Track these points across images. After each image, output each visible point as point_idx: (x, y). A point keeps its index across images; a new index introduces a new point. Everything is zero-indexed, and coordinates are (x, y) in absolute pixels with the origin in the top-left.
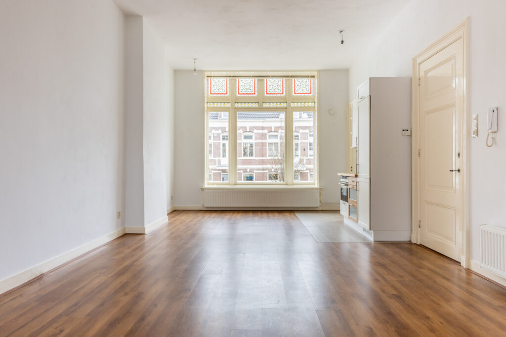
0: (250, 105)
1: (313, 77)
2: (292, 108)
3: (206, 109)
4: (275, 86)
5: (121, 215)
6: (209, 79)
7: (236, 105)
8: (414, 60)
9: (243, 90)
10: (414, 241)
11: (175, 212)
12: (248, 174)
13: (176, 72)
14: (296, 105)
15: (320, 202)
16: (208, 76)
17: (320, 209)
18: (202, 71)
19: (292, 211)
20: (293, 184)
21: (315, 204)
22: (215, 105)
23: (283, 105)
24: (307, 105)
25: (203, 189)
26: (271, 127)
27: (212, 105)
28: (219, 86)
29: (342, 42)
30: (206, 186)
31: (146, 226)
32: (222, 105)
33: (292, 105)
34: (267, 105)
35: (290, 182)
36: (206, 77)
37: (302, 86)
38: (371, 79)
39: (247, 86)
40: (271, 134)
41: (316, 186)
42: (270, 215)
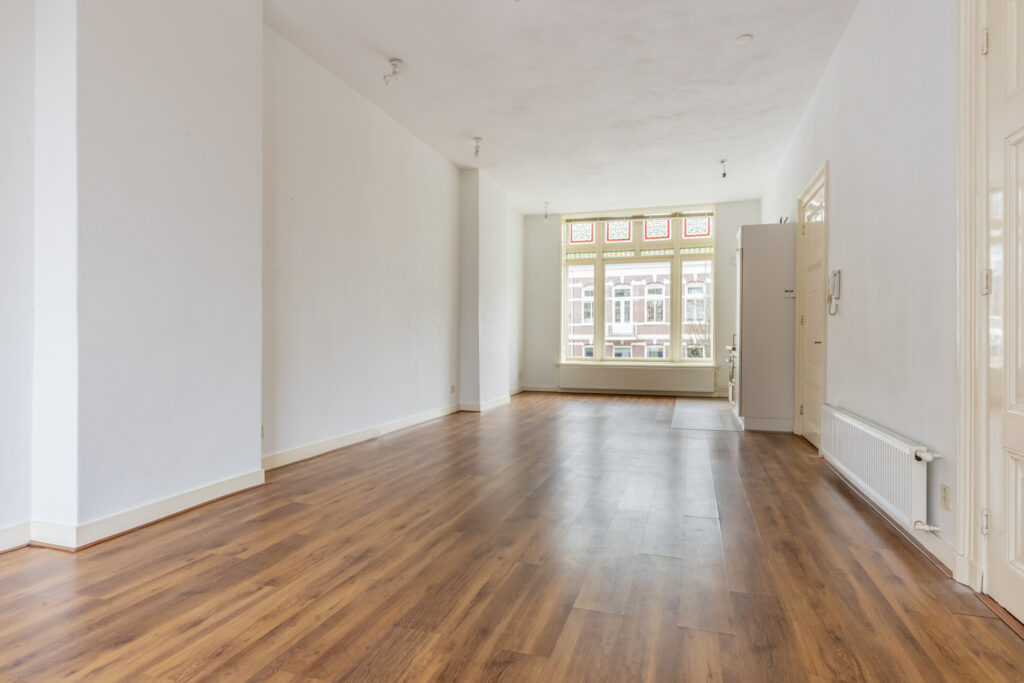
0: (623, 254)
1: (711, 214)
2: (681, 256)
3: (563, 262)
4: (657, 228)
5: (455, 389)
6: (570, 224)
7: (605, 255)
8: (800, 201)
9: (613, 235)
10: (796, 432)
11: (523, 392)
12: (655, 348)
13: (527, 219)
14: (687, 251)
15: (716, 385)
16: (568, 221)
17: (715, 395)
18: (558, 215)
19: (672, 396)
20: (681, 361)
21: (709, 388)
22: (577, 256)
23: (669, 252)
24: (703, 251)
25: (558, 366)
26: (692, 275)
27: (572, 256)
28: (583, 232)
29: (724, 175)
30: (563, 360)
31: (481, 403)
32: (586, 256)
33: (682, 252)
34: (647, 253)
35: (677, 358)
36: (564, 222)
37: (697, 227)
38: (743, 227)
39: (619, 230)
40: (692, 285)
41: (712, 364)
42: (642, 400)
